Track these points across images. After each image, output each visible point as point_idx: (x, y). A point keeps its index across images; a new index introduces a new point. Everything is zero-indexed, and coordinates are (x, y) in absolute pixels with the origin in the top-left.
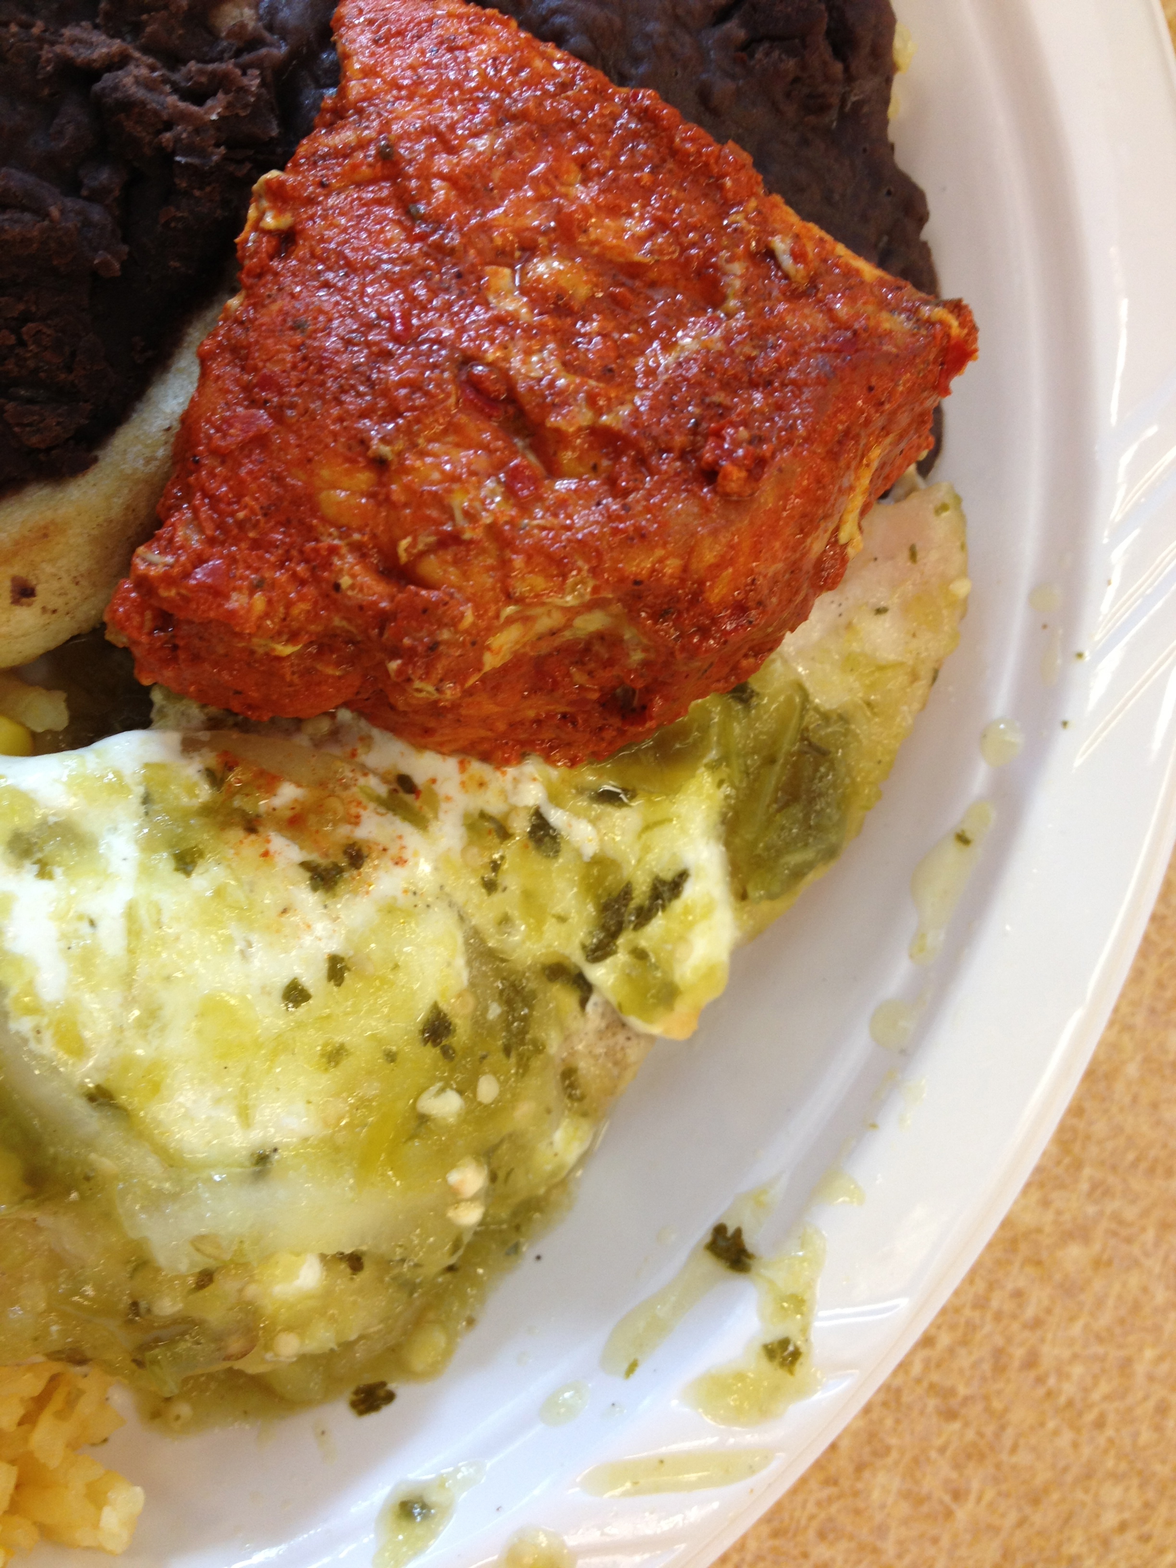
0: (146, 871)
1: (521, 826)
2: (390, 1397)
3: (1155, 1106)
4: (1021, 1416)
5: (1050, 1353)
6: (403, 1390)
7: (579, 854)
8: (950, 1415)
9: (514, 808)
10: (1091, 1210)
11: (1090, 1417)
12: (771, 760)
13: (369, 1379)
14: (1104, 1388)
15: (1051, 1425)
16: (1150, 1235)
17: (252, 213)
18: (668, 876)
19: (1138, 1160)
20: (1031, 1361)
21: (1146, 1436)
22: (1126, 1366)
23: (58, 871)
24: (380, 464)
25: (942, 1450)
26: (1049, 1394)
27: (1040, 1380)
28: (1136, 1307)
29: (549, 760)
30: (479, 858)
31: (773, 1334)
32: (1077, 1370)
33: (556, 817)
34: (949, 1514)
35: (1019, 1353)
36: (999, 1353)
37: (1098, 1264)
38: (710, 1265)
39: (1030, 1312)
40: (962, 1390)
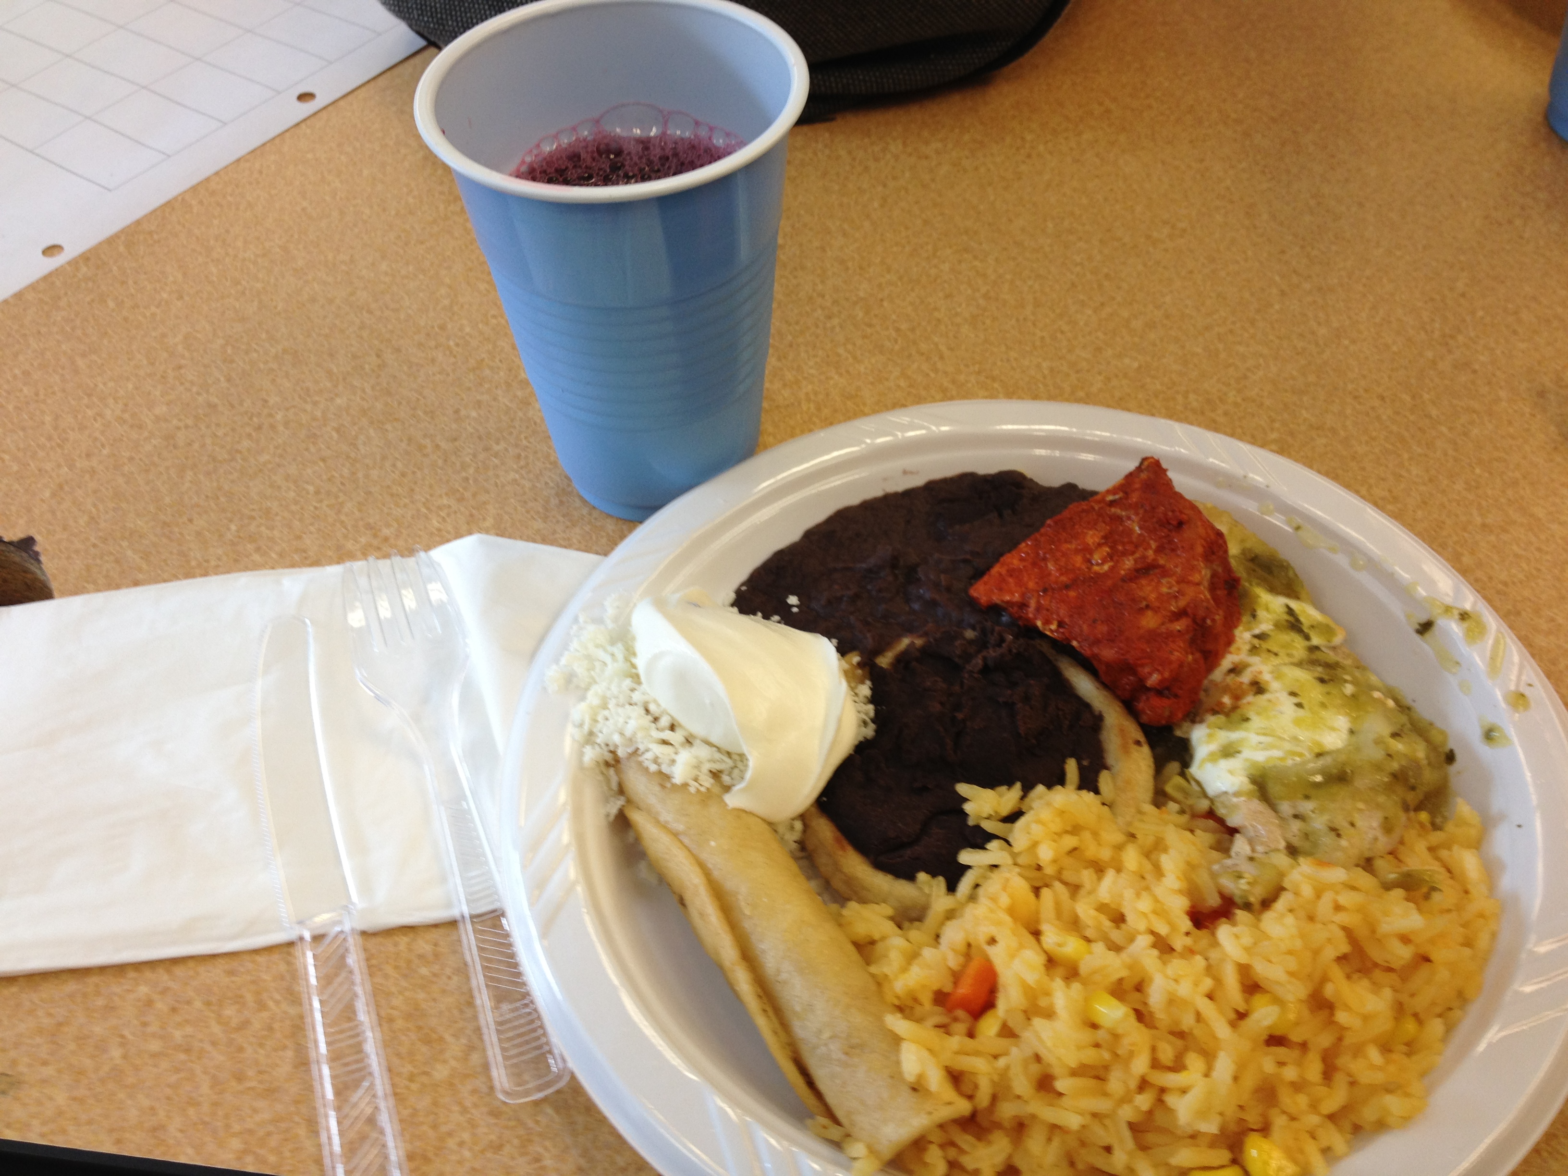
0: (1246, 730)
1: (1256, 642)
2: (1452, 751)
3: (1415, 520)
4: (1527, 593)
5: (1503, 576)
6: (1451, 745)
7: (1272, 630)
8: (1518, 613)
9: (1250, 642)
10: (1450, 549)
11: (1534, 572)
12: (1254, 571)
13: (1443, 757)
14: (1524, 565)
15: (1533, 584)
16: (1466, 535)
17: (1048, 633)
18: (1286, 610)
19: (1435, 531)
20: (1505, 584)
21: (1548, 557)
22: (1517, 556)
23: (1240, 749)
24: (1147, 607)
25: (1532, 620)
26: (1521, 583)
27: (1514, 583)
28: (1494, 547)
29: (1236, 627)
30: (1264, 655)
31: (1457, 617)
32: (1514, 571)
33: (1257, 631)
34: (1560, 625)
35: (1500, 586)
36: (1499, 592)
37: (1472, 553)
38: (1428, 635)
39: (1485, 579)
40: (1510, 607)
